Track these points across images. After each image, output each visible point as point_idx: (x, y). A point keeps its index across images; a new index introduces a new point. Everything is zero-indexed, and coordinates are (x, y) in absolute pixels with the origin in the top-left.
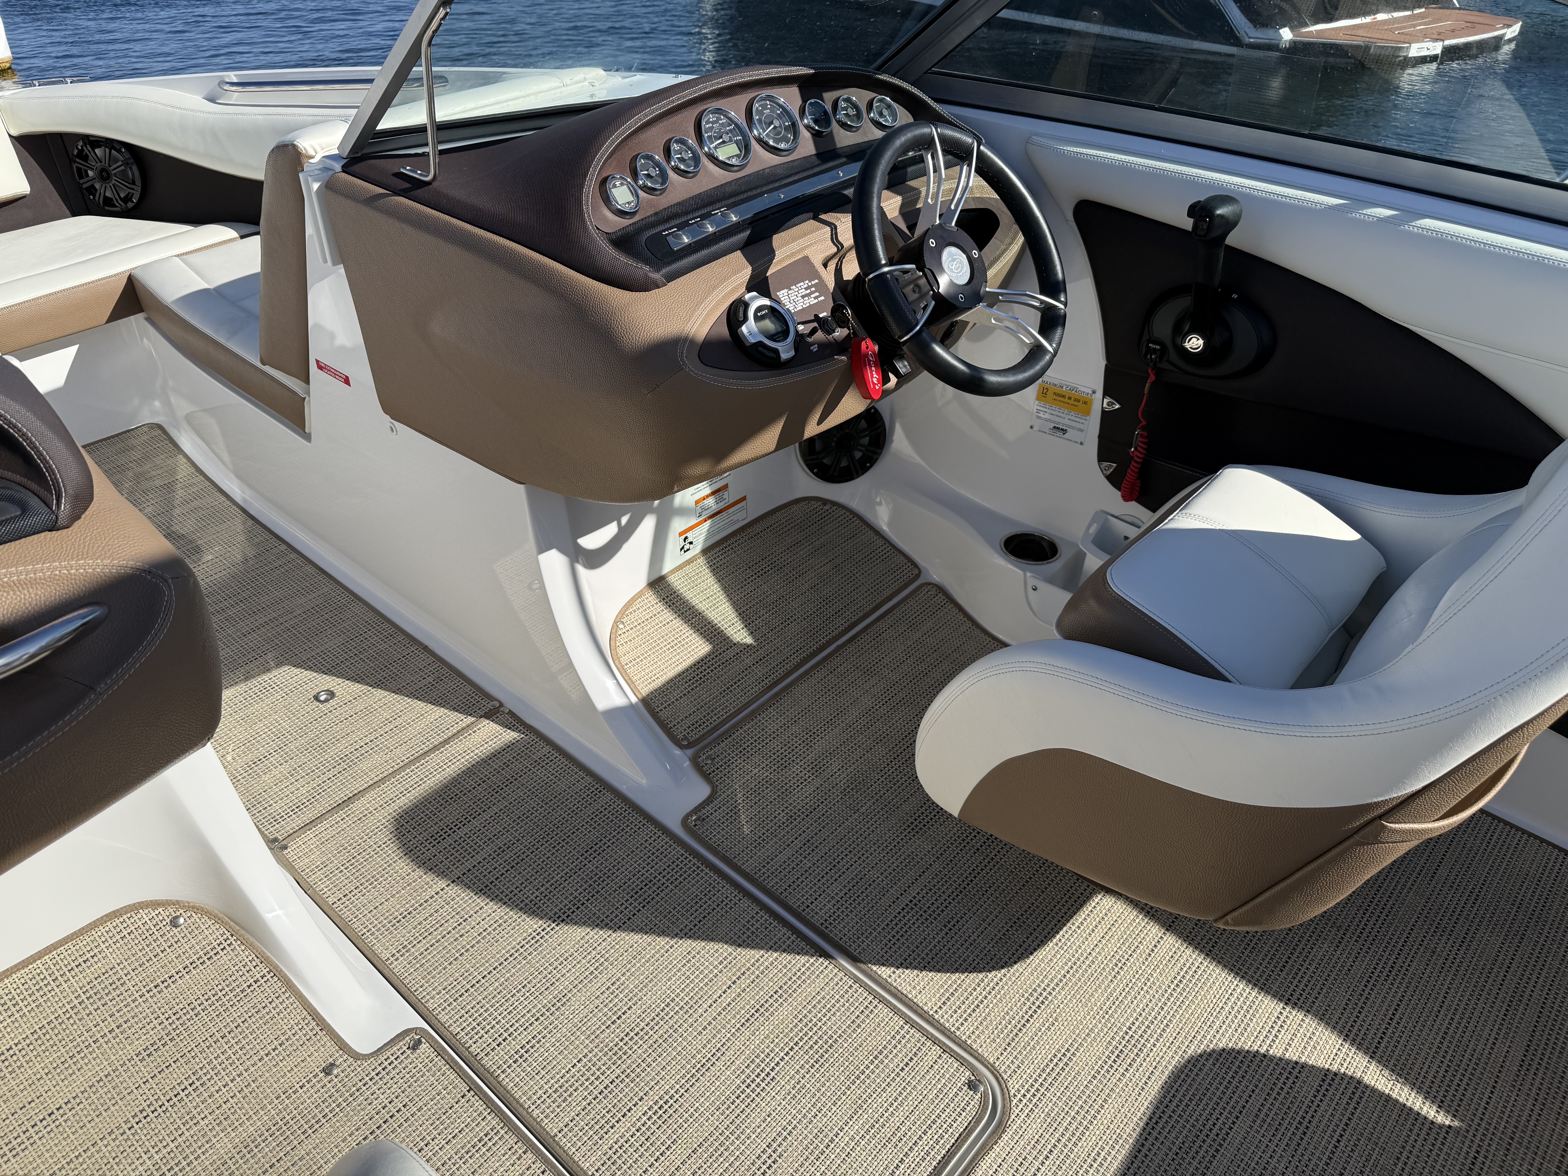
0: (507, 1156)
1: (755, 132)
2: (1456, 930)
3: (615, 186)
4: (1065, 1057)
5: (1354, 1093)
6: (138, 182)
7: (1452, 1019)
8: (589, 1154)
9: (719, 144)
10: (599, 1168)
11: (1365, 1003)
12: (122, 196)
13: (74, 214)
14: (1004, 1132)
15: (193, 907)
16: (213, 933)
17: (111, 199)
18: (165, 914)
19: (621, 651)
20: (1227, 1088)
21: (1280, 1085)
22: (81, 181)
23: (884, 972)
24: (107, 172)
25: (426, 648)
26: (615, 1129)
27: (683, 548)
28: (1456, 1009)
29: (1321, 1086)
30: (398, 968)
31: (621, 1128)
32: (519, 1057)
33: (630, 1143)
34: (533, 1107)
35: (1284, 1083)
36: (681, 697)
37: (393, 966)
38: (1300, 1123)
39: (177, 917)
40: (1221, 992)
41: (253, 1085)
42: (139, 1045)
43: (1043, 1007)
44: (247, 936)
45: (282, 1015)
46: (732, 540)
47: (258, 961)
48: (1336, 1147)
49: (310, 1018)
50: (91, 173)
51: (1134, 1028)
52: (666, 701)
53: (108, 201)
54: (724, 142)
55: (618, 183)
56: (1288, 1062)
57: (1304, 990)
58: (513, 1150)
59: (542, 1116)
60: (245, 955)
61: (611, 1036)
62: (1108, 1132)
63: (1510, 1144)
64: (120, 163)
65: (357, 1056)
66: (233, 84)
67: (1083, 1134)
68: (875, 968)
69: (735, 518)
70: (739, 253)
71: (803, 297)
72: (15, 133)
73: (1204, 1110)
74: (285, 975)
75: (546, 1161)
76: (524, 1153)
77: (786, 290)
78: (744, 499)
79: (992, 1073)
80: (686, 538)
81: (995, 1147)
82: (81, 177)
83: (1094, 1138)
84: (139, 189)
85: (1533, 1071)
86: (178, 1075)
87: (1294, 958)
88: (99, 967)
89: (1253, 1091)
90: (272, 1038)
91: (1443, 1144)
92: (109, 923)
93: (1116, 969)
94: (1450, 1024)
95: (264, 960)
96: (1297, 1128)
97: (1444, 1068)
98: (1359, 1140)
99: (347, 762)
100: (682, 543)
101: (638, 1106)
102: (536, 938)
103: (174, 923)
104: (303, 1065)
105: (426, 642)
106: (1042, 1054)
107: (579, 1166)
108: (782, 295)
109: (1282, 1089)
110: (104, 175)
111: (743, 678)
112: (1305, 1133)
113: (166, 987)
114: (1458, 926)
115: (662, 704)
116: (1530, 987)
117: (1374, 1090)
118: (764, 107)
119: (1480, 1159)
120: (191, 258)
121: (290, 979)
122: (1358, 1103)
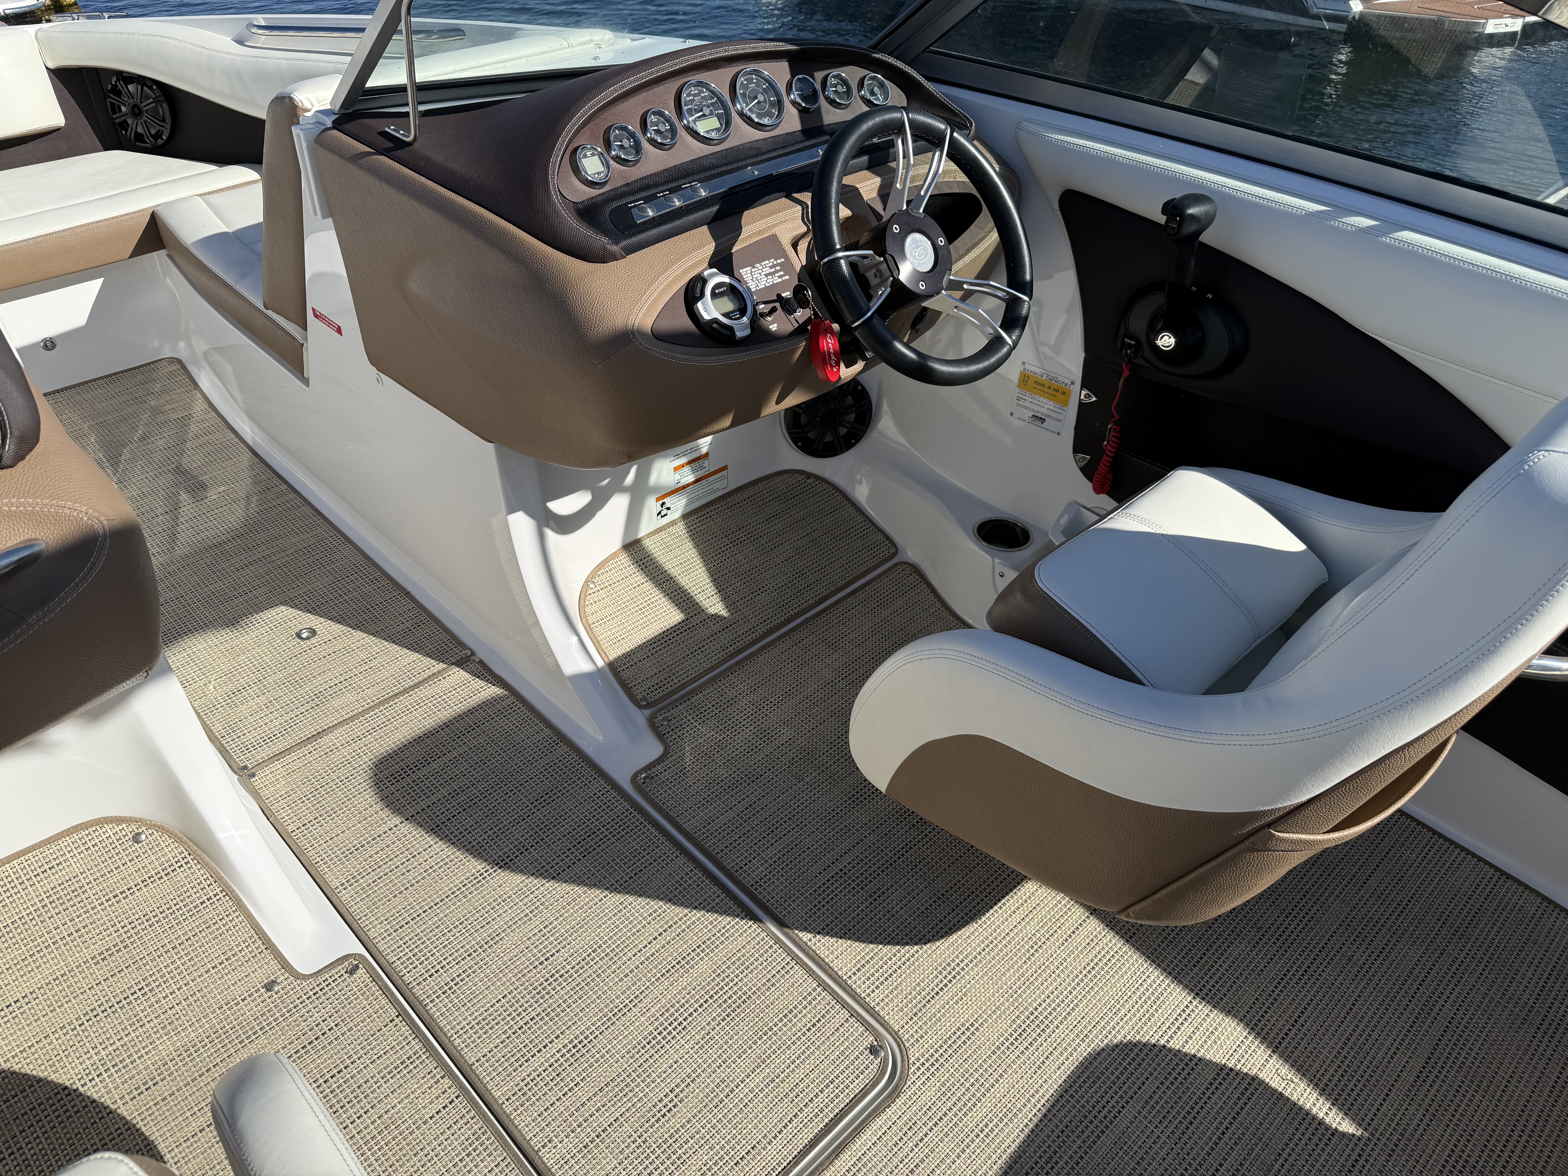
0: (426, 1080)
1: (738, 106)
2: (1376, 941)
3: (585, 156)
4: (969, 1030)
5: (1246, 1089)
6: (168, 119)
7: (1357, 1026)
8: (502, 1084)
9: (699, 117)
10: (510, 1098)
11: (1272, 1004)
12: (153, 132)
13: (106, 148)
14: (897, 1097)
15: (155, 826)
16: (172, 851)
17: (142, 135)
18: (129, 830)
19: (589, 610)
20: (1122, 1073)
21: (1174, 1075)
22: (114, 116)
24: (139, 108)
25: (408, 594)
26: (529, 1063)
27: (660, 513)
28: (1363, 1017)
29: (1215, 1079)
30: (345, 896)
31: (535, 1062)
32: (448, 990)
33: (541, 1077)
34: (455, 1036)
35: (1179, 1074)
36: (644, 659)
37: (341, 894)
38: (1189, 1113)
39: (139, 834)
40: (1131, 981)
41: (198, 995)
42: (95, 949)
43: (954, 981)
44: (204, 856)
45: (230, 932)
46: (712, 508)
47: (212, 880)
48: (1220, 1139)
49: (256, 937)
50: (123, 109)
51: (1040, 1009)
52: (629, 662)
53: (139, 137)
54: (704, 115)
55: (588, 154)
56: (1186, 1055)
57: (1214, 986)
58: (432, 1074)
59: (463, 1045)
60: (201, 874)
61: (537, 977)
62: (999, 1105)
63: (1393, 1151)
64: (151, 100)
65: (298, 976)
66: (260, 27)
67: (975, 1105)
69: (715, 486)
70: (705, 228)
71: (766, 275)
72: (51, 66)
73: (1096, 1092)
74: (237, 895)
75: (461, 1086)
76: (442, 1078)
77: (749, 268)
78: (725, 468)
79: (896, 1040)
80: (663, 504)
81: (887, 1110)
82: (114, 112)
83: (985, 1110)
84: (168, 126)
85: (1429, 1082)
86: (129, 979)
87: (1209, 954)
88: (62, 875)
89: (1147, 1079)
90: (220, 953)
91: (1326, 1145)
92: (75, 835)
93: (1032, 951)
94: (1354, 1031)
95: (218, 879)
96: (1185, 1118)
97: (1341, 1071)
98: (1243, 1134)
99: (319, 699)
100: (659, 509)
101: (553, 1044)
102: (478, 879)
103: (136, 839)
104: (246, 980)
105: (409, 588)
106: (946, 1027)
107: (491, 1094)
108: (745, 273)
109: (1176, 1079)
110: (136, 111)
111: (707, 644)
112: (1191, 1123)
113: (124, 898)
114: (1379, 937)
115: (625, 664)
116: (1442, 1002)
117: (1267, 1087)
118: (750, 81)
119: (1361, 1162)
120: (213, 198)
121: (240, 899)
122: (1249, 1099)
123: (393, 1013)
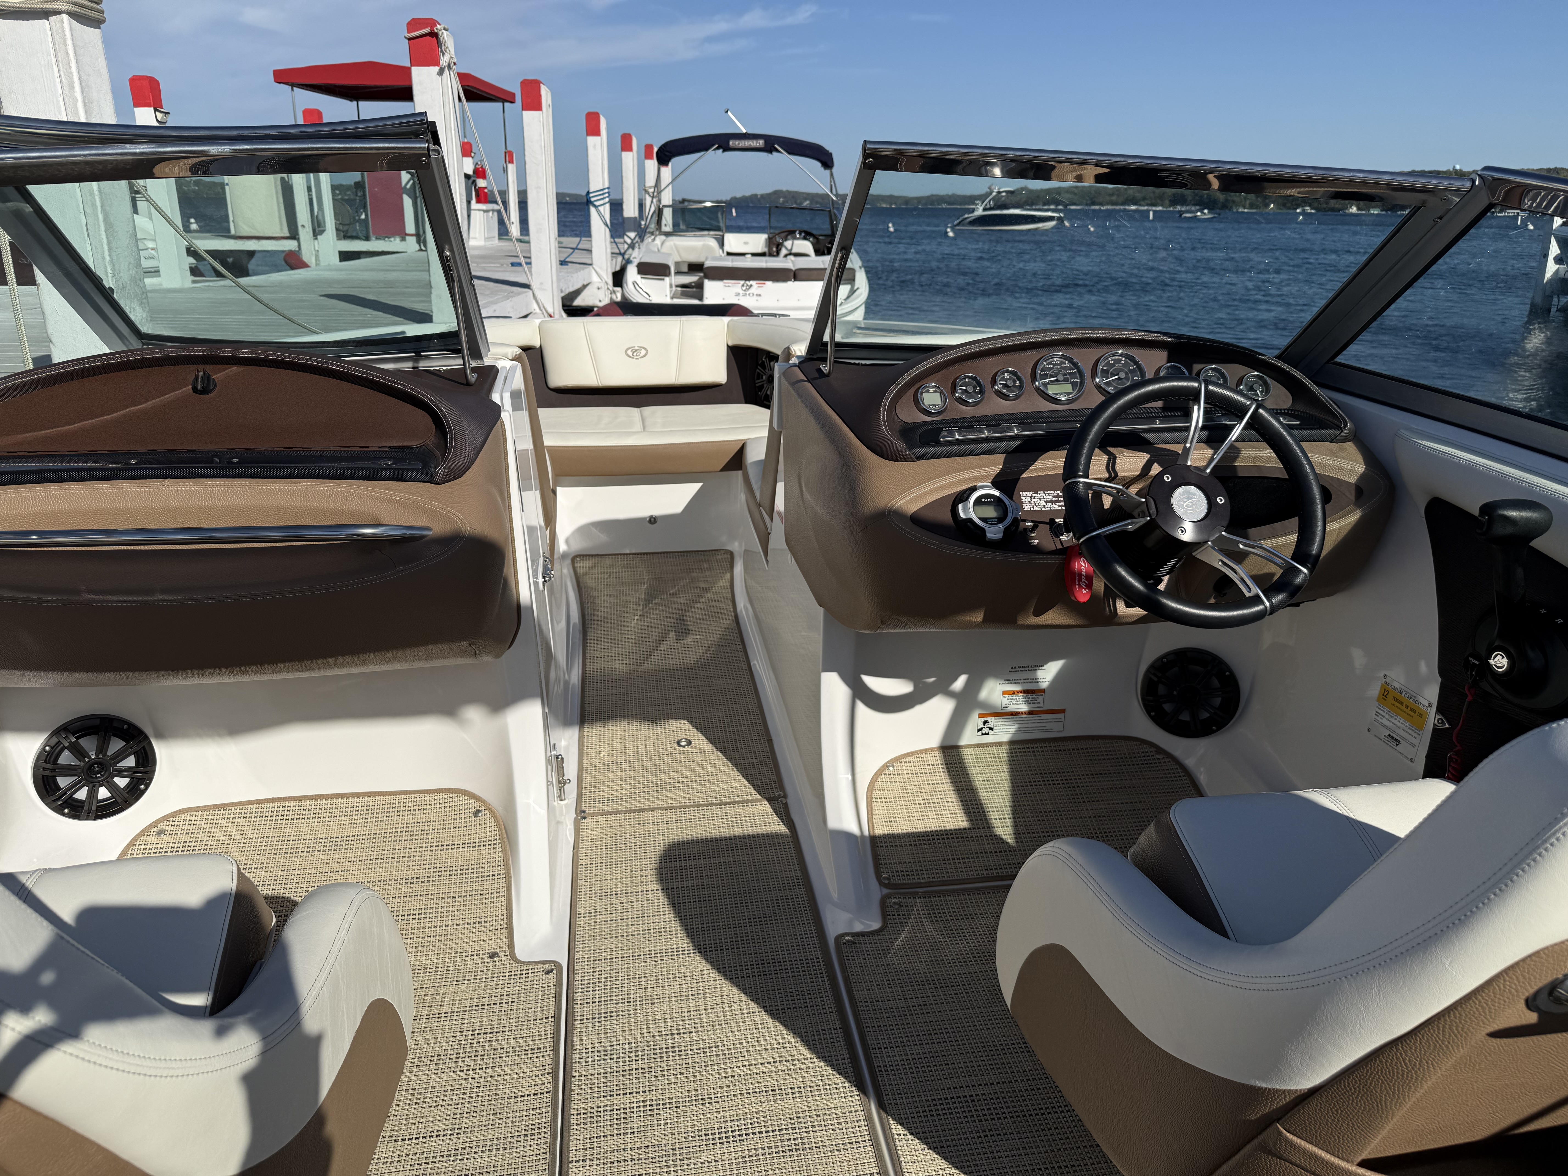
0: (538, 1069)
3: (928, 391)
8: (583, 1101)
9: (1052, 381)
10: (580, 1114)
13: (746, 402)
15: (490, 809)
16: (491, 831)
18: (474, 805)
19: (878, 786)
22: (757, 382)
23: (896, 1129)
25: (769, 741)
26: (612, 1098)
27: (980, 730)
30: (581, 922)
31: (615, 1100)
32: (597, 1018)
33: (612, 1113)
34: (578, 1051)
37: (580, 919)
39: (479, 811)
41: (449, 937)
42: (412, 873)
44: (507, 844)
45: (492, 905)
46: (1037, 746)
47: (502, 863)
49: (505, 916)
50: (764, 377)
52: (891, 842)
53: (766, 397)
54: (1058, 381)
55: (932, 390)
58: (544, 1068)
59: (578, 1060)
60: (499, 856)
61: (661, 1042)
65: (517, 961)
68: (892, 1121)
69: (1049, 726)
70: (1001, 455)
71: (1046, 502)
74: (511, 881)
75: (556, 1086)
76: (548, 1074)
78: (1063, 711)
80: (986, 722)
82: (758, 379)
90: (478, 915)
92: (443, 794)
95: (506, 865)
99: (662, 787)
100: (981, 726)
101: (638, 1095)
103: (476, 813)
104: (482, 943)
107: (570, 1104)
110: (771, 380)
113: (446, 849)
115: (886, 842)
121: (511, 885)
123: (551, 1012)
